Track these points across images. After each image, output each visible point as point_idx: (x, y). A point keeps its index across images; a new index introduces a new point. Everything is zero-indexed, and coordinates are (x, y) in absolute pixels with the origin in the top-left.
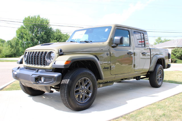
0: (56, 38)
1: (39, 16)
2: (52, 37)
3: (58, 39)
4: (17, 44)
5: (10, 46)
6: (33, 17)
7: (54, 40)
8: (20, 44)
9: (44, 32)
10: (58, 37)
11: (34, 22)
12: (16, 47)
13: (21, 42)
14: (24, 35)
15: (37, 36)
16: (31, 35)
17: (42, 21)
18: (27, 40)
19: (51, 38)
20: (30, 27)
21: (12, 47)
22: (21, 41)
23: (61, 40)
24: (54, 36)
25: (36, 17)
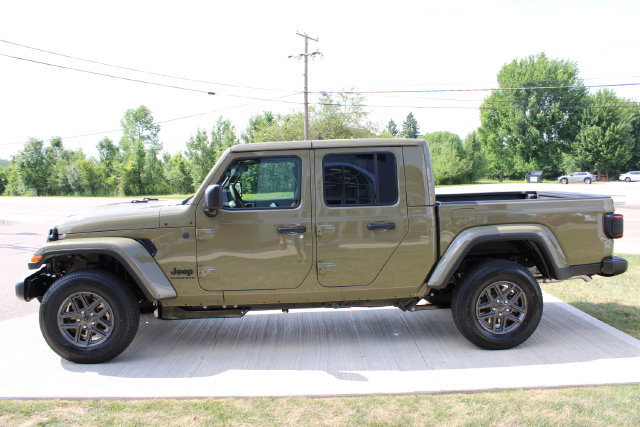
0: (596, 119)
1: (543, 55)
2: (584, 117)
3: (604, 124)
4: (476, 146)
5: (455, 152)
6: (525, 62)
7: (592, 126)
8: (491, 145)
9: (558, 105)
10: (605, 114)
11: (527, 76)
12: (473, 154)
13: (494, 139)
14: (501, 117)
15: (535, 118)
16: (519, 117)
17: (553, 71)
18: (510, 131)
19: (580, 120)
20: (514, 92)
21: (461, 154)
22: (492, 136)
23: (617, 124)
24: (591, 114)
25: (536, 60)
